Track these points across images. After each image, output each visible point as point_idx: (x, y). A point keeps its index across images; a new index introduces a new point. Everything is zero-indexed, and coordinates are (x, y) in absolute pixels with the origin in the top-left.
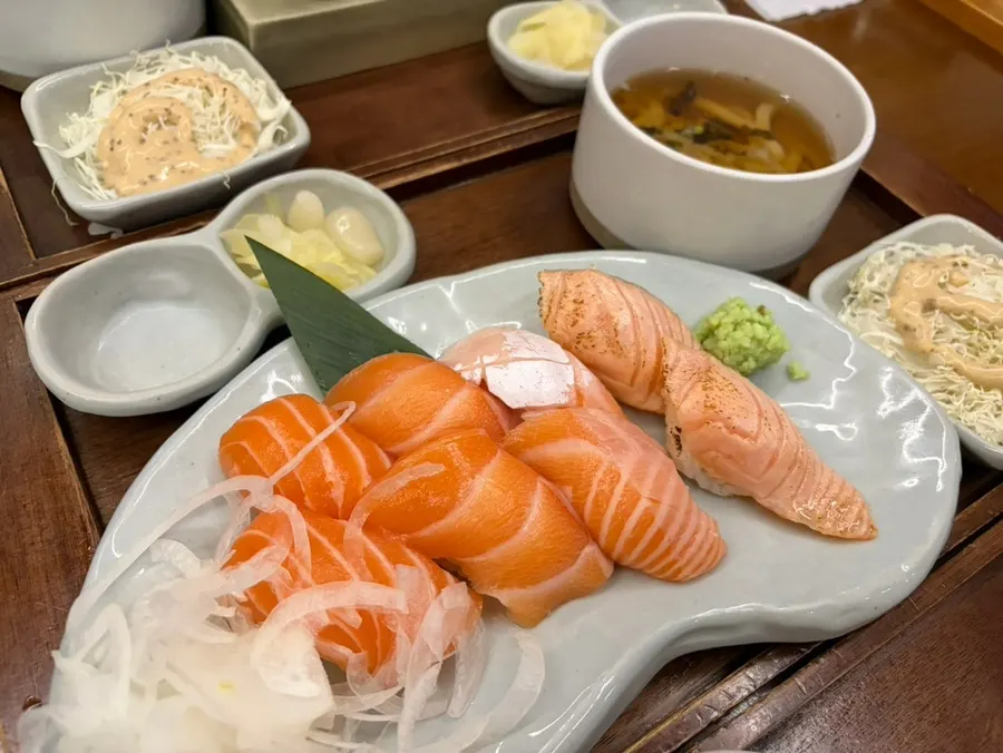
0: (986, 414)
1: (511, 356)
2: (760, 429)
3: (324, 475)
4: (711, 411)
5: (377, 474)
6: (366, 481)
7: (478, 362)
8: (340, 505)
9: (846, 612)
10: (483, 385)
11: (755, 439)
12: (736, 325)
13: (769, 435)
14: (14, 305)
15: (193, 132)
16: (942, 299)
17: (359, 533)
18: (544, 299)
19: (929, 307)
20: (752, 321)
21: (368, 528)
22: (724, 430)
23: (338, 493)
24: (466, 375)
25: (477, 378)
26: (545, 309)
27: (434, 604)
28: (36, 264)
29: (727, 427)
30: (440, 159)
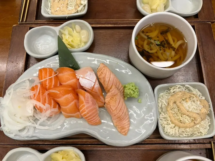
0: (169, 127)
1: (85, 77)
2: (115, 110)
3: (46, 84)
4: (109, 103)
5: (55, 86)
6: (52, 87)
7: (79, 76)
8: (47, 88)
9: (110, 143)
10: (79, 79)
11: (113, 111)
12: (129, 89)
13: (116, 112)
14: (29, 28)
15: (68, 3)
16: (178, 103)
17: (47, 94)
18: (98, 68)
19: (175, 102)
20: (132, 90)
21: (48, 94)
22: (109, 107)
23: (47, 87)
24: (77, 77)
25: (78, 78)
26: (98, 70)
27: (50, 110)
28: (34, 21)
29: (110, 107)
30: (110, 23)
